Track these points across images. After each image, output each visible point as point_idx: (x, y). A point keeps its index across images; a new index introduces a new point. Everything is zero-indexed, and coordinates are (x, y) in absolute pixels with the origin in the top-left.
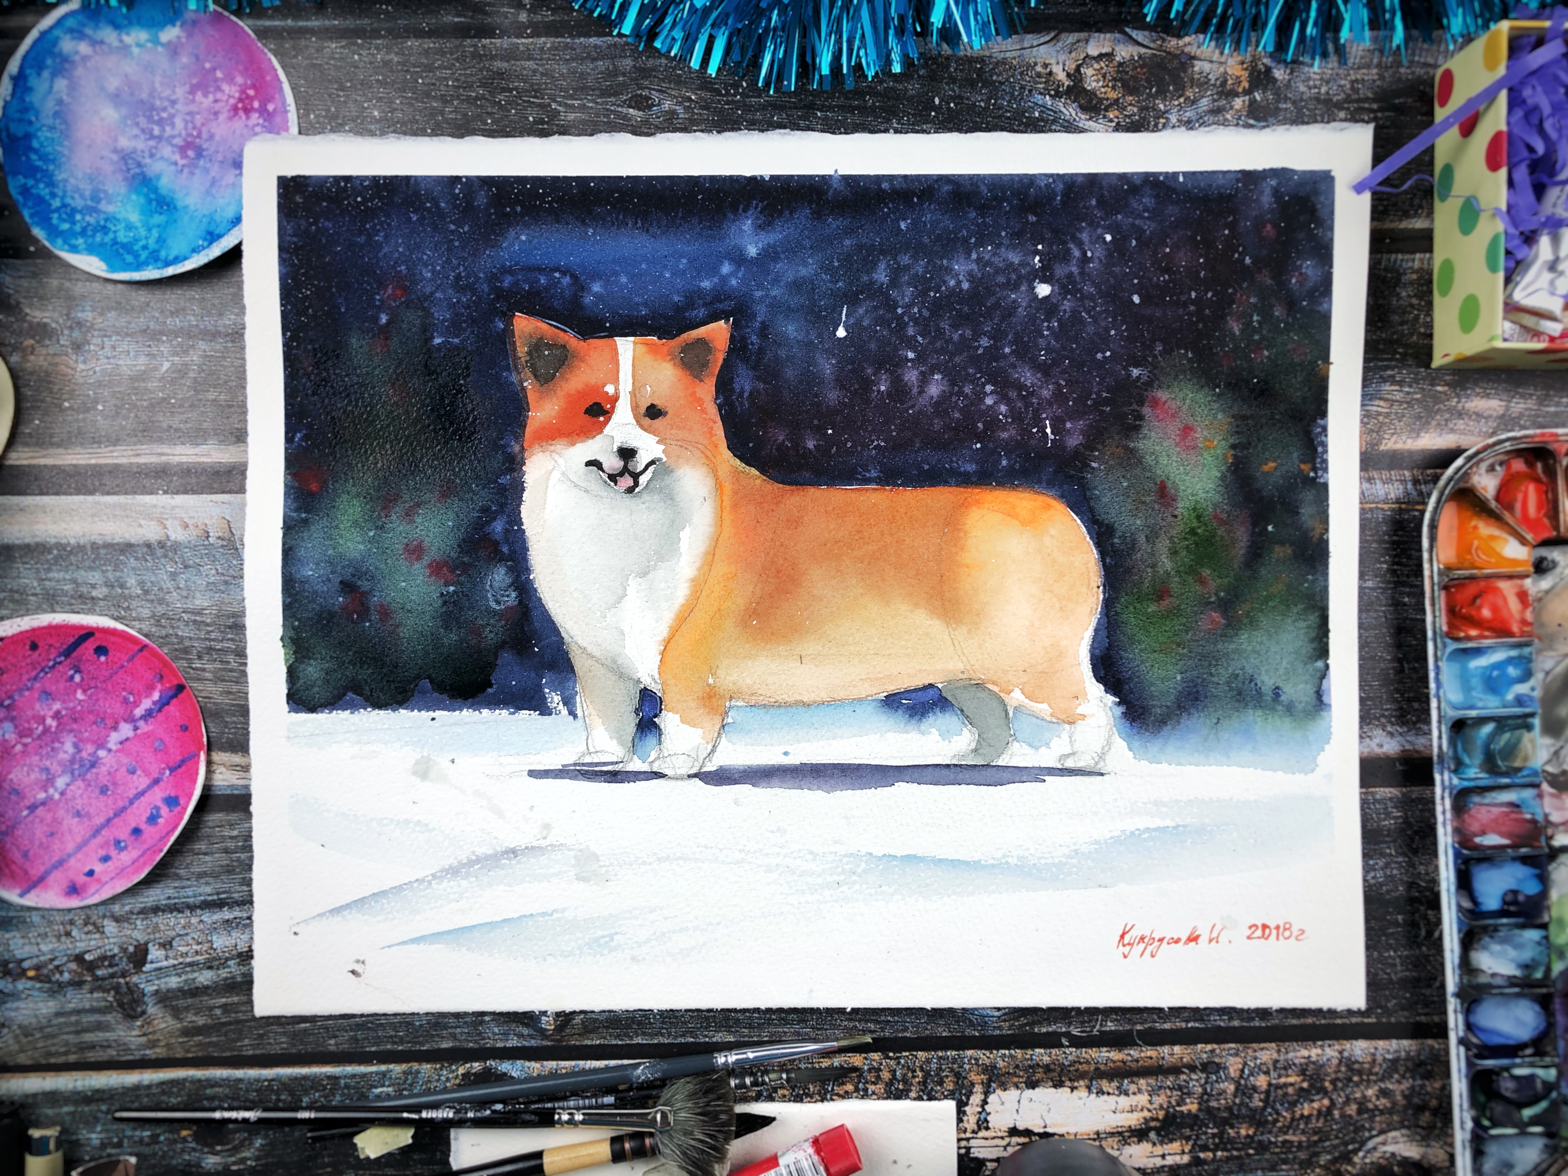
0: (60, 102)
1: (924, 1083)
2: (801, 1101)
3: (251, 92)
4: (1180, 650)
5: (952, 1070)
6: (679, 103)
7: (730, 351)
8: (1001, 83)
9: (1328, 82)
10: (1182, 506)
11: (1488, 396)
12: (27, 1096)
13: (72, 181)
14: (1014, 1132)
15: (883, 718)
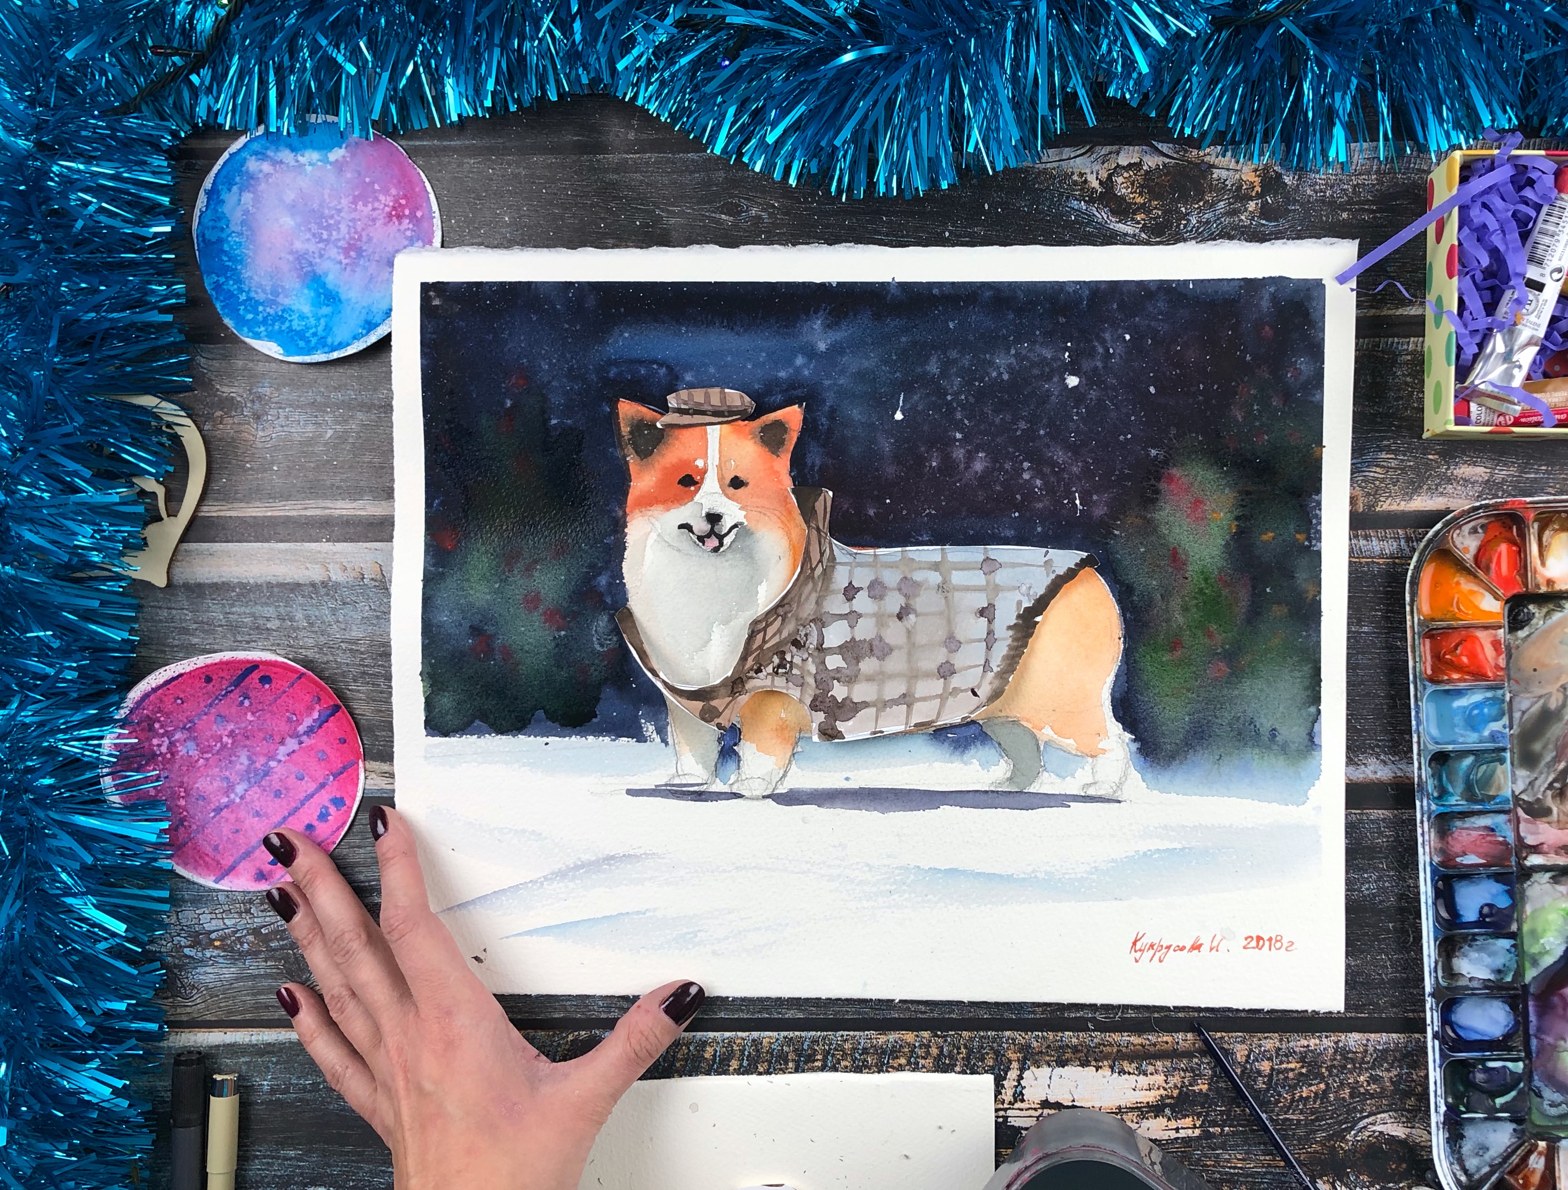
0: (246, 212)
1: (967, 1059)
2: (861, 1072)
3: (403, 202)
4: (1189, 695)
5: (992, 1048)
6: (763, 210)
7: (803, 431)
8: (1042, 191)
9: (1332, 187)
10: (1192, 570)
11: (1474, 464)
12: (211, 1047)
13: (256, 278)
14: (1045, 1104)
15: (932, 749)
